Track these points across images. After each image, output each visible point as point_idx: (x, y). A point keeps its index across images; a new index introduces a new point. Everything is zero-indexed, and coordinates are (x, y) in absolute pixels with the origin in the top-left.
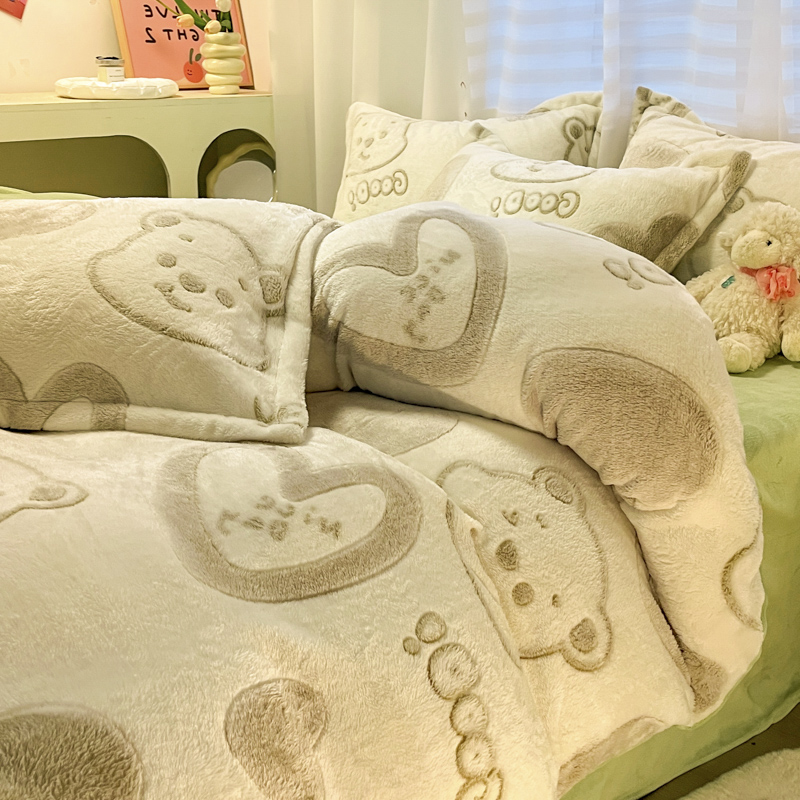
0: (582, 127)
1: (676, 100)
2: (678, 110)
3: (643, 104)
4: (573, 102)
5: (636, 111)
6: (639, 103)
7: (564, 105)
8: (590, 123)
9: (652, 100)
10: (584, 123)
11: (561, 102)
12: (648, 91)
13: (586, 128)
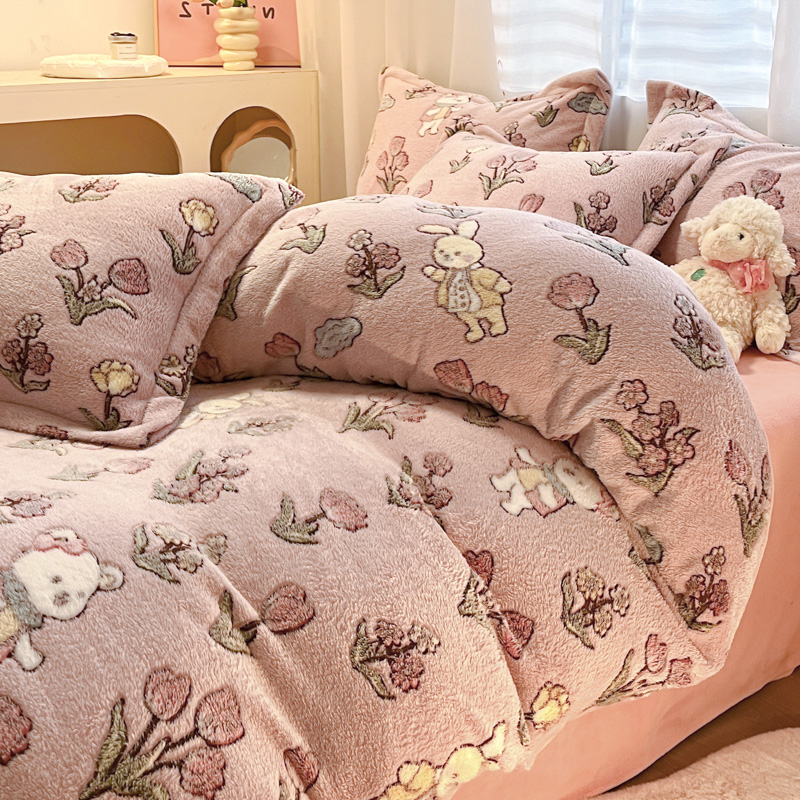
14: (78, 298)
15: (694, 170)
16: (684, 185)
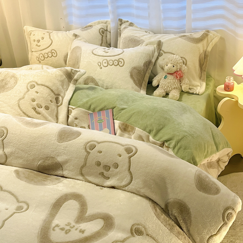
0: (104, 30)
1: (130, 21)
2: (131, 24)
3: (121, 23)
4: (99, 23)
5: (119, 25)
6: (120, 23)
7: (96, 24)
8: (106, 29)
9: (123, 22)
10: (104, 29)
11: (95, 23)
12: (121, 19)
13: (105, 30)
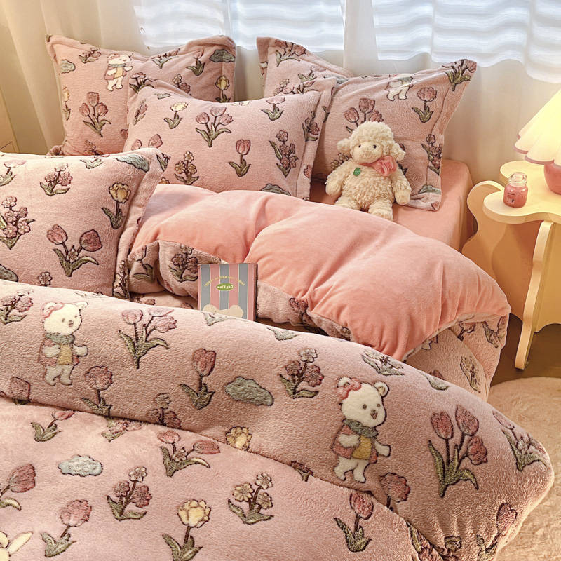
14: (67, 261)
15: (323, 103)
16: (320, 114)
